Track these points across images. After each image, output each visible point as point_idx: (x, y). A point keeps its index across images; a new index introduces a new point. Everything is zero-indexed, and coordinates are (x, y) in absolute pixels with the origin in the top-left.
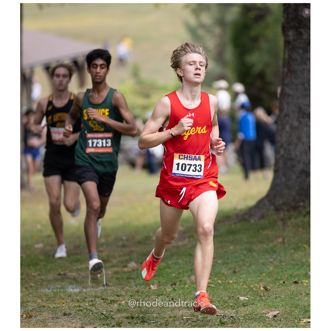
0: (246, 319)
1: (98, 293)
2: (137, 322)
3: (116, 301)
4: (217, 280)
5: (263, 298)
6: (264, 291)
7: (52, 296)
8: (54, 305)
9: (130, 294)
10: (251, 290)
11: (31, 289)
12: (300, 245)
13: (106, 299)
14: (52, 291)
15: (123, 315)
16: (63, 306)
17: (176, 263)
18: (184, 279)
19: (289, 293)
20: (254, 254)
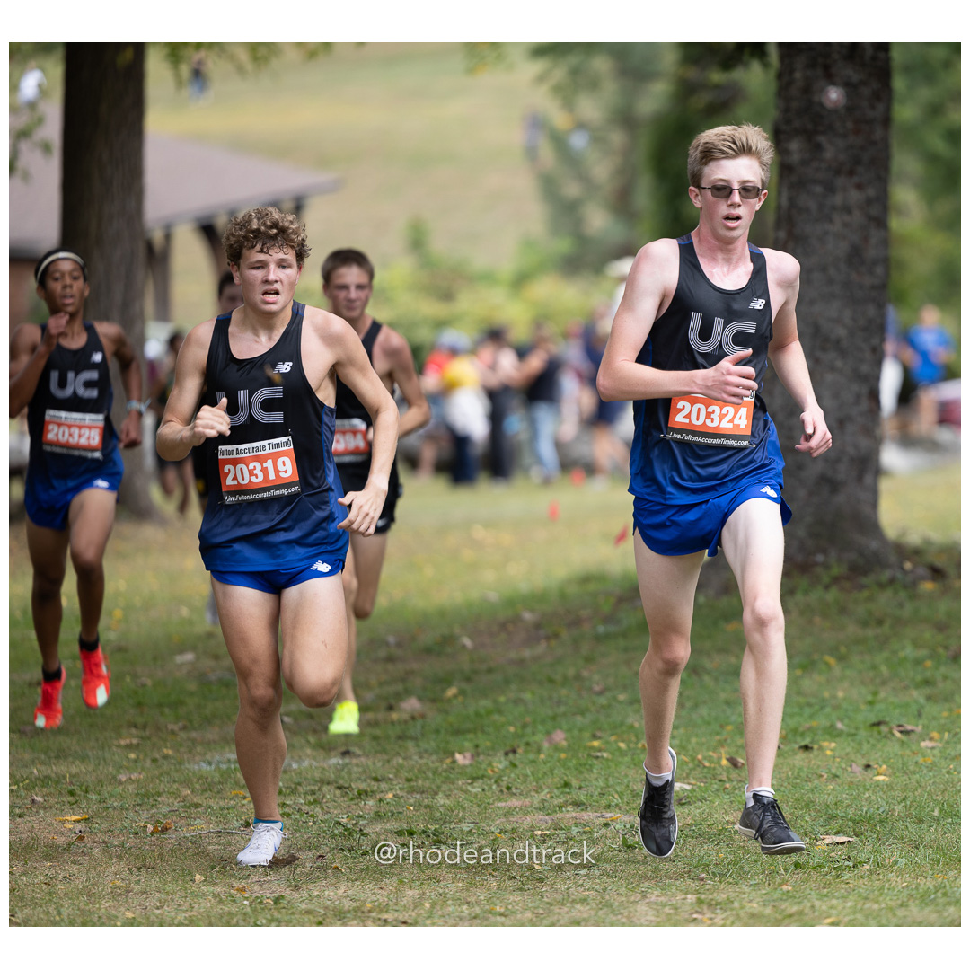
0: (687, 836)
1: (327, 774)
2: (423, 843)
3: (372, 792)
4: (616, 742)
5: (728, 785)
6: (731, 770)
7: (217, 779)
8: (222, 803)
9: (406, 774)
10: (698, 766)
11: (165, 762)
12: (816, 657)
13: (348, 788)
14: (218, 768)
15: (388, 826)
16: (244, 805)
17: (517, 702)
18: (537, 738)
19: (790, 773)
20: (706, 678)
